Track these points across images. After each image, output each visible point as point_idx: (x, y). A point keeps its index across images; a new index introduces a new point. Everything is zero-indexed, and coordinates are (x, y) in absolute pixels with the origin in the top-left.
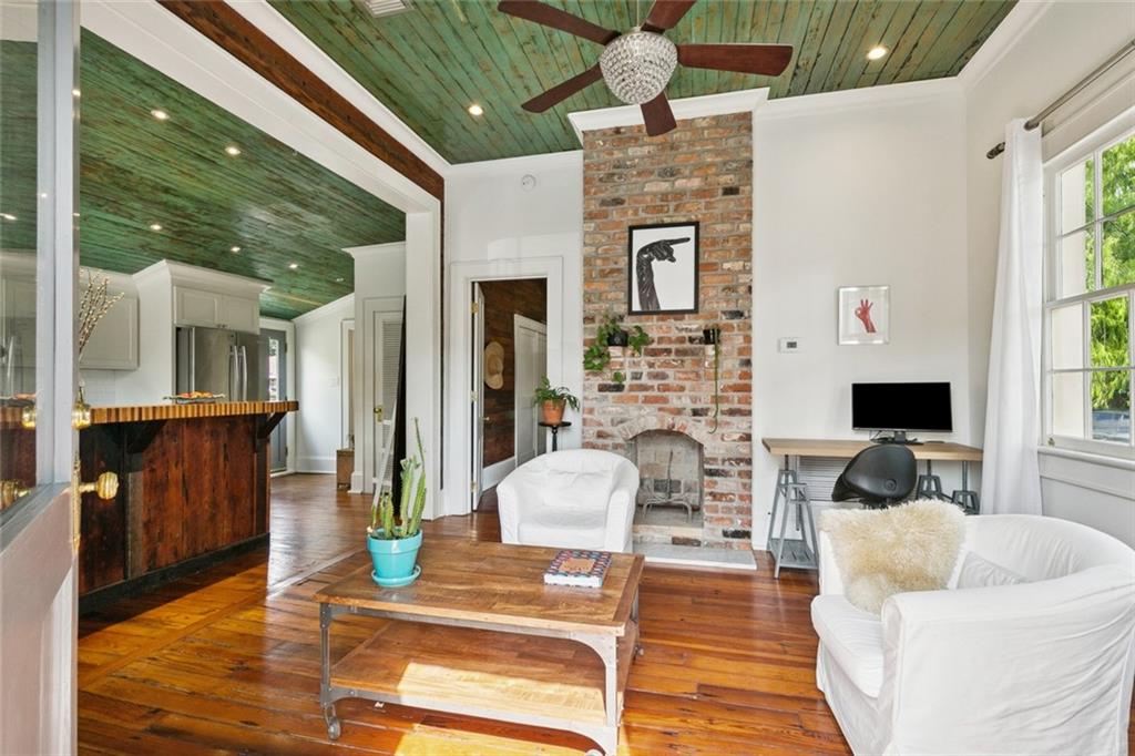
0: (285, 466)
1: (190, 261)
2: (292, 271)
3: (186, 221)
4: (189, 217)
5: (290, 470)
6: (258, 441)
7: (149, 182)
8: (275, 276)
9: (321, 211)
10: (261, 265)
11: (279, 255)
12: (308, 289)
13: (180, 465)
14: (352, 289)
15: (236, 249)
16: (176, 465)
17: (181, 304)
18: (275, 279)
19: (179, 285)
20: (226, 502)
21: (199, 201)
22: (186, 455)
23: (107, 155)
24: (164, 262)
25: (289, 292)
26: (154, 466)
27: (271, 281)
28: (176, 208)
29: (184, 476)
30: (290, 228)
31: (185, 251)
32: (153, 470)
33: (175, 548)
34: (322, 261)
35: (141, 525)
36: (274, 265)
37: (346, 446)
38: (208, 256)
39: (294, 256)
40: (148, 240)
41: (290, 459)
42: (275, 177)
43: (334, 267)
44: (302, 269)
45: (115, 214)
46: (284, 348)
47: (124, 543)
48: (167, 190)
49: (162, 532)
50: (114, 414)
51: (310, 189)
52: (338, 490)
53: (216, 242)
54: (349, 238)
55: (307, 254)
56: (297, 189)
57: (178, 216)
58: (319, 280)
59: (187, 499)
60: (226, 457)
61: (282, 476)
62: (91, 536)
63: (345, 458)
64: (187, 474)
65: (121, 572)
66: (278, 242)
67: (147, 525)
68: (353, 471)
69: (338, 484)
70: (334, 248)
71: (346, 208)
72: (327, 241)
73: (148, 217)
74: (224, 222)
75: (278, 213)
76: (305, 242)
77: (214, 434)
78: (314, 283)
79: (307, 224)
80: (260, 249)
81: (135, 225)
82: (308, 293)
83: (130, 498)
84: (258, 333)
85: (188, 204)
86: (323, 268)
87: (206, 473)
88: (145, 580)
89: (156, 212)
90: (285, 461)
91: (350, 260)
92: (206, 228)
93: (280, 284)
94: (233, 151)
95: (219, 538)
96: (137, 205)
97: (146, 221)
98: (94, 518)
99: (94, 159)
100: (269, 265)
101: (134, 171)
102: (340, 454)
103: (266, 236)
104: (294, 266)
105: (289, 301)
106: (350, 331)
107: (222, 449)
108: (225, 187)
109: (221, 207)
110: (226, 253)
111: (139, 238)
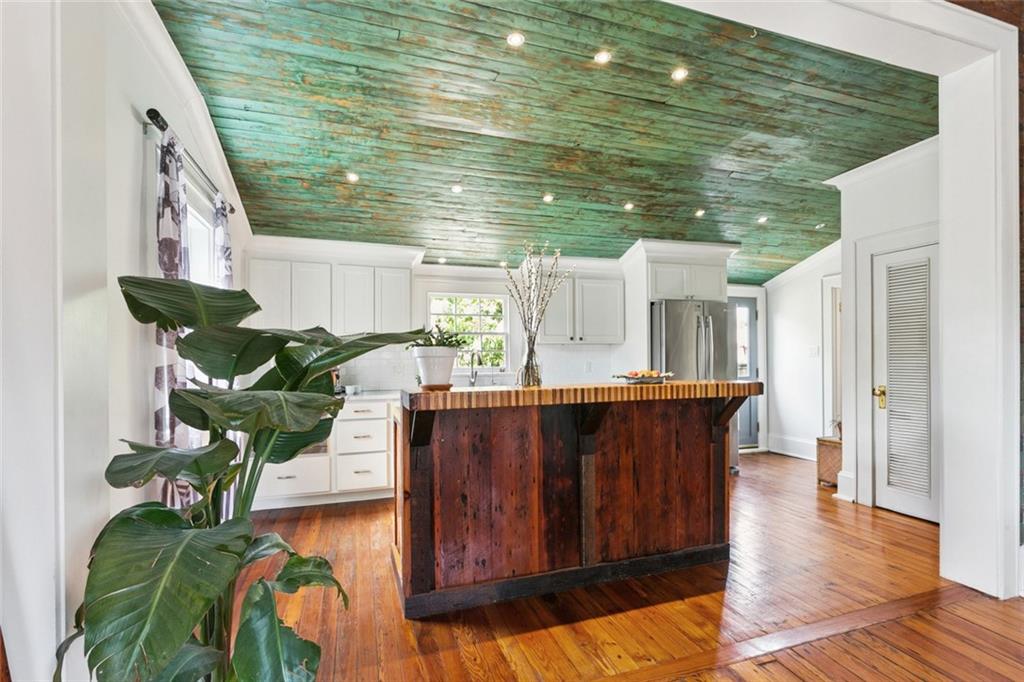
0: (757, 442)
1: (660, 236)
2: (761, 228)
3: (653, 193)
4: (653, 187)
5: (762, 448)
6: (714, 429)
7: (616, 159)
8: (743, 236)
9: (794, 129)
10: (727, 225)
11: (746, 209)
12: (781, 244)
13: (630, 452)
14: (838, 236)
15: (700, 213)
16: (627, 451)
17: (654, 280)
18: (743, 240)
19: (653, 261)
20: (678, 498)
21: (661, 165)
22: (636, 439)
23: (580, 140)
24: (640, 242)
25: (759, 253)
26: (606, 450)
27: (740, 243)
28: (642, 180)
29: (634, 464)
30: (757, 170)
31: (655, 227)
32: (604, 454)
33: (627, 541)
34: (798, 205)
35: (594, 511)
36: (740, 224)
37: (830, 433)
38: (674, 227)
39: (762, 206)
40: (625, 221)
41: (761, 435)
42: (733, 95)
43: (811, 211)
44: (773, 221)
45: (597, 202)
46: (754, 315)
47: (579, 527)
48: (632, 163)
49: (614, 521)
50: (558, 395)
51: (777, 96)
52: (820, 489)
53: (680, 209)
54: (832, 161)
55: (776, 201)
56: (761, 103)
57: (645, 188)
58: (791, 231)
59: (638, 490)
60: (678, 446)
61: (753, 454)
62: (552, 516)
63: (829, 448)
64: (637, 462)
65: (578, 558)
66: (743, 193)
67: (600, 512)
68: (840, 469)
69: (820, 481)
70: (812, 183)
71: (831, 109)
72: (802, 174)
73: (622, 197)
74: (686, 183)
75: (740, 152)
76: (774, 184)
77: (665, 417)
78: (787, 236)
79: (777, 158)
80: (724, 207)
81: (613, 209)
82: (780, 251)
83: (584, 482)
84: (726, 301)
85: (651, 172)
86: (797, 215)
87: (657, 463)
88: (598, 572)
89: (626, 190)
90: (757, 437)
91: (836, 194)
92: (670, 195)
93: (748, 245)
94: (680, 74)
95: (672, 539)
96: (611, 188)
97: (621, 203)
98: (554, 496)
99: (572, 149)
100: (736, 223)
101: (603, 150)
102: (821, 443)
103: (730, 189)
104: (762, 220)
105: (758, 263)
106: (834, 290)
107: (674, 435)
108: (681, 137)
109: (681, 166)
110: (691, 220)
111: (619, 222)
